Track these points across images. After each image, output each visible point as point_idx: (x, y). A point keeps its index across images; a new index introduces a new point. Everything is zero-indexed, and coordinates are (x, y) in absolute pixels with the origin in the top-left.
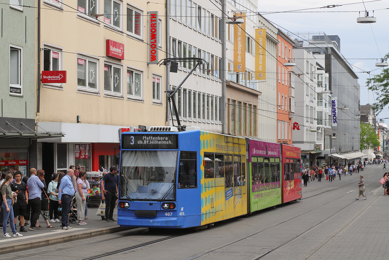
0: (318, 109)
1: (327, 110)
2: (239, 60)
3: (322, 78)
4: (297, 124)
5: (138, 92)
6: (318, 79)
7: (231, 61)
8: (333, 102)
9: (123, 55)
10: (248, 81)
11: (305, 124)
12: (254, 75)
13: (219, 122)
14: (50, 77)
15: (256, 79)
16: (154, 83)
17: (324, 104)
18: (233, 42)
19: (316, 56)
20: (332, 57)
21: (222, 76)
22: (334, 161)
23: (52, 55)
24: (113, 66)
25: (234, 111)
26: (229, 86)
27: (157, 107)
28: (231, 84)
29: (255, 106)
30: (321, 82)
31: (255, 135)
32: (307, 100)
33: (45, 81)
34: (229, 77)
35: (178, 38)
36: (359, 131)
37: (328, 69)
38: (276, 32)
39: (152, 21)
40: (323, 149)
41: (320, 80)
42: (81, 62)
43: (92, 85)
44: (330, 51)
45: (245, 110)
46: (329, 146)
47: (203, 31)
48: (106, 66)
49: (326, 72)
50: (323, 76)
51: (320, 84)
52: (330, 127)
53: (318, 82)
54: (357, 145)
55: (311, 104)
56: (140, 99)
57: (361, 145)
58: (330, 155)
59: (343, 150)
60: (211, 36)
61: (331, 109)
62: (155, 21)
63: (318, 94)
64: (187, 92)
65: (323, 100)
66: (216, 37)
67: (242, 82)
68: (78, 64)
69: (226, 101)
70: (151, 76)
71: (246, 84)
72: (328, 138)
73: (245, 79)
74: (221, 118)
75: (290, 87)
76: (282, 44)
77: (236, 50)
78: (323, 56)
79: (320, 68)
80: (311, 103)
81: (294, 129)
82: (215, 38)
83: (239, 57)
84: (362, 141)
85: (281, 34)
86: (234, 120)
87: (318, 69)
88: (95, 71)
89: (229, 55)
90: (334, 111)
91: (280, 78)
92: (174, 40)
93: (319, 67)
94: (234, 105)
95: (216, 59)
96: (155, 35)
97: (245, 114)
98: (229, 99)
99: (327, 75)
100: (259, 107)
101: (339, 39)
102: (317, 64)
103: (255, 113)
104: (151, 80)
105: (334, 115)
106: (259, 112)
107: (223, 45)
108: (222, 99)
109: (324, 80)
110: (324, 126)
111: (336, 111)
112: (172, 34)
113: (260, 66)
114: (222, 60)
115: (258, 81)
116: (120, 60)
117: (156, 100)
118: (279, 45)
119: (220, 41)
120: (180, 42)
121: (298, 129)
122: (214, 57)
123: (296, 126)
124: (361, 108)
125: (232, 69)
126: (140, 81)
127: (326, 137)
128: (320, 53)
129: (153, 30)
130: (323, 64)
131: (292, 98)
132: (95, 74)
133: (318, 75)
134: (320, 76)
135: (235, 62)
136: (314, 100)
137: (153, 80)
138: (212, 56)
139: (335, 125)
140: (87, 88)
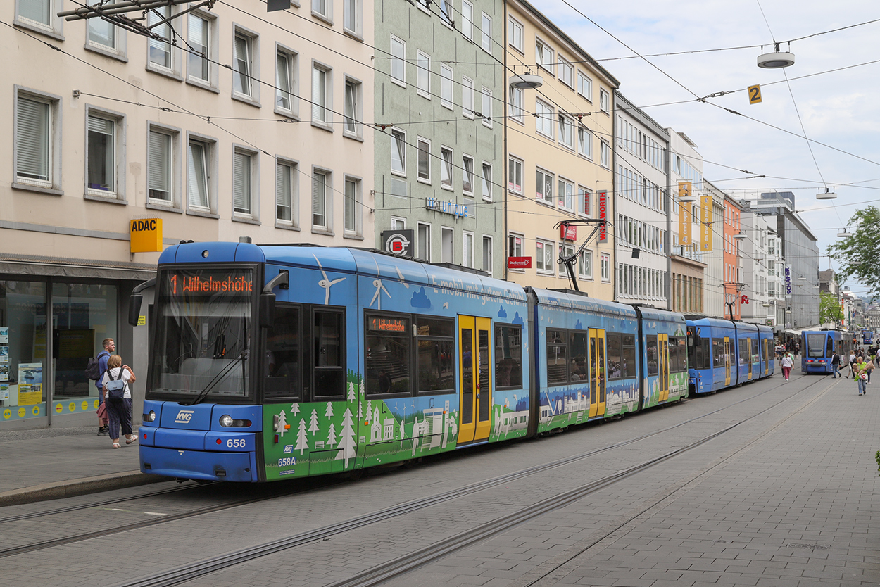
0: (769, 278)
1: (780, 280)
2: (685, 232)
3: (774, 243)
4: (746, 297)
5: (588, 272)
6: (769, 245)
7: (675, 233)
8: (787, 270)
9: (575, 236)
10: (693, 253)
11: (756, 297)
12: (699, 246)
13: (664, 298)
14: (516, 263)
15: (701, 250)
16: (602, 261)
17: (776, 273)
18: (678, 213)
19: (767, 218)
20: (786, 219)
21: (667, 249)
22: (789, 337)
23: (516, 241)
24: (567, 247)
25: (679, 286)
26: (674, 260)
27: (605, 285)
28: (676, 258)
29: (700, 280)
30: (773, 249)
31: (701, 310)
32: (756, 269)
33: (511, 266)
34: (674, 250)
35: (624, 214)
36: (819, 300)
37: (781, 233)
38: (723, 196)
39: (601, 200)
40: (775, 324)
41: (771, 246)
42: (540, 246)
43: (549, 267)
44: (782, 212)
45: (690, 285)
46: (782, 320)
47: (648, 205)
48: (560, 247)
49: (778, 237)
50: (775, 241)
51: (771, 251)
52: (784, 299)
53: (770, 248)
54: (816, 319)
55: (761, 274)
56: (591, 278)
57: (821, 319)
58: (783, 331)
59: (798, 325)
60: (656, 209)
61: (784, 277)
62: (604, 199)
63: (770, 262)
64: (633, 269)
65: (776, 269)
66: (661, 209)
67: (687, 255)
68: (538, 248)
69: (671, 276)
70: (600, 255)
71: (691, 257)
72: (781, 311)
73: (690, 251)
74: (667, 294)
75: (738, 256)
76: (729, 210)
77: (681, 222)
78: (775, 218)
79: (772, 233)
80: (761, 272)
81: (742, 302)
82: (660, 211)
83: (685, 229)
84: (822, 314)
85: (728, 199)
86: (679, 295)
87: (769, 233)
88: (551, 253)
89: (674, 228)
90: (788, 281)
91: (726, 249)
92: (621, 216)
93: (770, 232)
94: (679, 280)
95: (661, 232)
96: (604, 214)
97: (690, 288)
98: (674, 274)
99: (780, 240)
100: (704, 281)
101: (793, 196)
102: (768, 228)
103: (701, 288)
104: (601, 259)
105: (789, 286)
106: (705, 287)
107: (668, 217)
108: (667, 274)
109: (776, 246)
110: (777, 298)
111: (791, 281)
112: (619, 211)
113: (706, 237)
114: (667, 233)
115: (703, 252)
116: (572, 241)
117: (604, 279)
118: (726, 211)
119: (664, 213)
120: (626, 218)
121: (747, 303)
122: (659, 230)
123: (745, 300)
124: (820, 275)
125: (677, 242)
126: (590, 261)
127: (779, 310)
128: (770, 215)
129: (603, 209)
130: (775, 228)
131: (740, 269)
132: (551, 257)
133: (769, 240)
134: (771, 241)
135: (681, 236)
136: (764, 269)
137: (602, 259)
138: (657, 229)
139: (789, 296)
140: (544, 271)
